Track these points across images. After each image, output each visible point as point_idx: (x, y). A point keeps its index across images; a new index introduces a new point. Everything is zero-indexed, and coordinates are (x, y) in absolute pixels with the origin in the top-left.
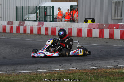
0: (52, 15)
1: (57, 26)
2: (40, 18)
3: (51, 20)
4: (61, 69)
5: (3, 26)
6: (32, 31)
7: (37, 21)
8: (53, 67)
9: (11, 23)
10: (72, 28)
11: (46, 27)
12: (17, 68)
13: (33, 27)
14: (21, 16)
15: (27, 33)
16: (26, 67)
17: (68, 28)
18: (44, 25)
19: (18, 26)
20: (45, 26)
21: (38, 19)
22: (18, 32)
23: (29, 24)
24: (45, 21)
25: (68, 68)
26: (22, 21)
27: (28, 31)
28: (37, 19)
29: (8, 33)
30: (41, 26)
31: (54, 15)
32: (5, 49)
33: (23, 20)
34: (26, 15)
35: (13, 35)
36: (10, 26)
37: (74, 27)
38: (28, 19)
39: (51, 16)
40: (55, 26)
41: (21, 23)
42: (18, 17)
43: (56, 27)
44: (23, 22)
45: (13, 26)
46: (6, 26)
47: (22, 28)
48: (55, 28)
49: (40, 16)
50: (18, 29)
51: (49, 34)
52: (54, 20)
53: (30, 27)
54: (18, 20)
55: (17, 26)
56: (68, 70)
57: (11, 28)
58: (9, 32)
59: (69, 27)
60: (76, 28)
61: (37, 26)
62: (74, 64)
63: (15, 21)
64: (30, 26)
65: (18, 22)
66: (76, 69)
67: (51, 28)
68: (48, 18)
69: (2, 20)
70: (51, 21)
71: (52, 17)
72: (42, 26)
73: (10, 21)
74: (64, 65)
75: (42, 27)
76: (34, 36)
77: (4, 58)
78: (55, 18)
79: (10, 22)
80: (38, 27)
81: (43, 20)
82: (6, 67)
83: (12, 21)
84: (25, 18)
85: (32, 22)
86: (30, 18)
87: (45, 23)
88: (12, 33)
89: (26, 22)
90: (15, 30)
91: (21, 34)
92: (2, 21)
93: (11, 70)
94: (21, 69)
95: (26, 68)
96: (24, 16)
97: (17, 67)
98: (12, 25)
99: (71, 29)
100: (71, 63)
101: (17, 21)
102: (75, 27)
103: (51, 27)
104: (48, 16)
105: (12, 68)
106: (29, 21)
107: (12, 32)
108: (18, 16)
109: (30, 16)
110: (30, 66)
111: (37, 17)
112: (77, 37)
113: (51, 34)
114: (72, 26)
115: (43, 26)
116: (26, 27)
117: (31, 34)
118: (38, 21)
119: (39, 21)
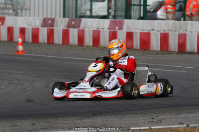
0: (142, 3)
1: (153, 30)
2: (115, 11)
3: (142, 15)
4: (152, 128)
5: (33, 29)
6: (96, 40)
7: (109, 18)
8: (134, 122)
9: (50, 22)
10: (187, 33)
11: (129, 31)
12: (56, 124)
13: (99, 31)
14: (74, 6)
15: (85, 44)
16: (77, 122)
17: (177, 33)
18: (125, 27)
19: (65, 28)
20: (125, 29)
21: (113, 13)
22: (66, 41)
23: (89, 24)
24: (128, 16)
25: (169, 125)
26: (76, 17)
27: (88, 41)
28: (109, 13)
29: (44, 43)
30: (117, 28)
31: (148, 3)
32: (34, 81)
33: (79, 14)
34: (86, 3)
35: (55, 48)
36: (48, 29)
37: (192, 32)
38: (88, 12)
39: (140, 5)
40: (149, 29)
41: (73, 23)
42: (67, 9)
43: (152, 32)
44: (78, 19)
45: (55, 28)
46: (38, 29)
47: (74, 34)
48: (148, 34)
49: (115, 5)
50: (66, 34)
51: (135, 47)
52: (148, 14)
53: (93, 31)
54: (67, 15)
55: (63, 30)
56: (169, 128)
57: (51, 34)
58: (46, 41)
59: (181, 32)
60: (197, 34)
61: (109, 29)
62: (183, 116)
63: (60, 17)
64: (92, 29)
65: (67, 19)
66: (188, 126)
67: (141, 33)
68: (135, 11)
69: (30, 16)
70: (141, 18)
71: (142, 7)
72: (119, 29)
73: (49, 16)
74: (161, 117)
75: (118, 31)
76: (102, 51)
77: (29, 101)
78: (149, 12)
79: (49, 19)
80: (110, 32)
81: (123, 14)
82: (31, 120)
83: (53, 17)
84: (83, 11)
85: (97, 19)
86: (94, 11)
87: (126, 21)
88: (53, 43)
89: (83, 20)
90: (58, 38)
91: (72, 46)
92: (31, 18)
93: (41, 129)
94: (64, 126)
95: (76, 124)
96: (81, 5)
97: (56, 122)
98: (53, 26)
99: (185, 35)
100: (177, 113)
101: (64, 16)
102: (194, 30)
103: (139, 31)
104: (134, 5)
105: (45, 124)
106: (91, 17)
107: (51, 41)
108: (67, 6)
109: (94, 7)
110: (86, 120)
111: (109, 8)
112: (198, 53)
113: (139, 48)
114: (188, 30)
115: (121, 28)
116: (83, 31)
117: (95, 48)
118: (111, 17)
119: (114, 17)
